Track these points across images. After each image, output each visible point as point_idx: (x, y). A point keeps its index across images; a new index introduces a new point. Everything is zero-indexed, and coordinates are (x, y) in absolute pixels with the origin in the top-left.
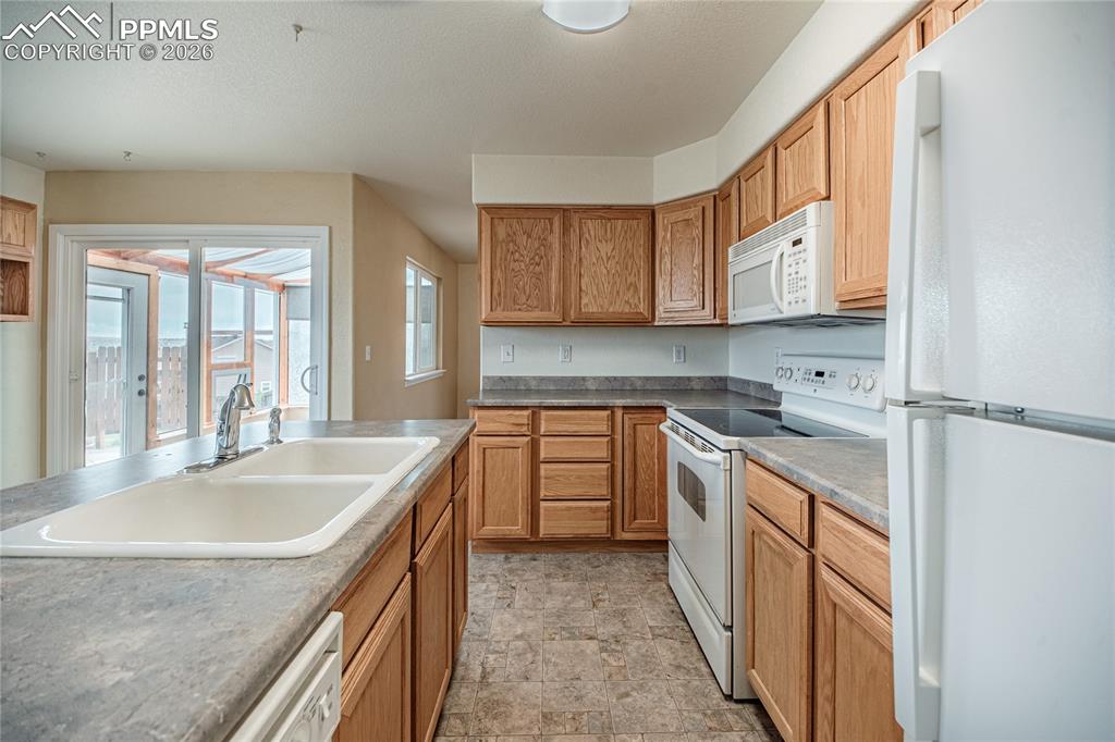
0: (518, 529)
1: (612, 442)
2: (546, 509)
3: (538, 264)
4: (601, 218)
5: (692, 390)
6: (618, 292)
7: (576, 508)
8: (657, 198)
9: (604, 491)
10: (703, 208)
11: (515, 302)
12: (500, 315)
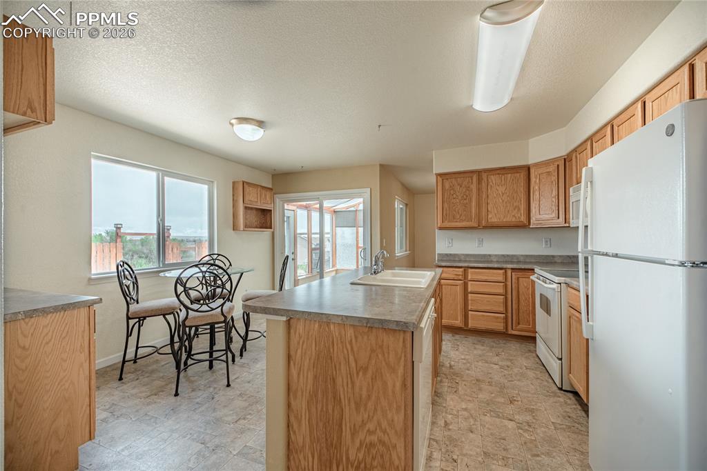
0: (458, 322)
1: (506, 286)
2: (472, 314)
3: (465, 199)
4: (499, 174)
5: (556, 262)
6: (509, 211)
7: (487, 316)
8: (530, 162)
9: (502, 309)
10: (558, 165)
11: (454, 218)
12: (447, 224)
